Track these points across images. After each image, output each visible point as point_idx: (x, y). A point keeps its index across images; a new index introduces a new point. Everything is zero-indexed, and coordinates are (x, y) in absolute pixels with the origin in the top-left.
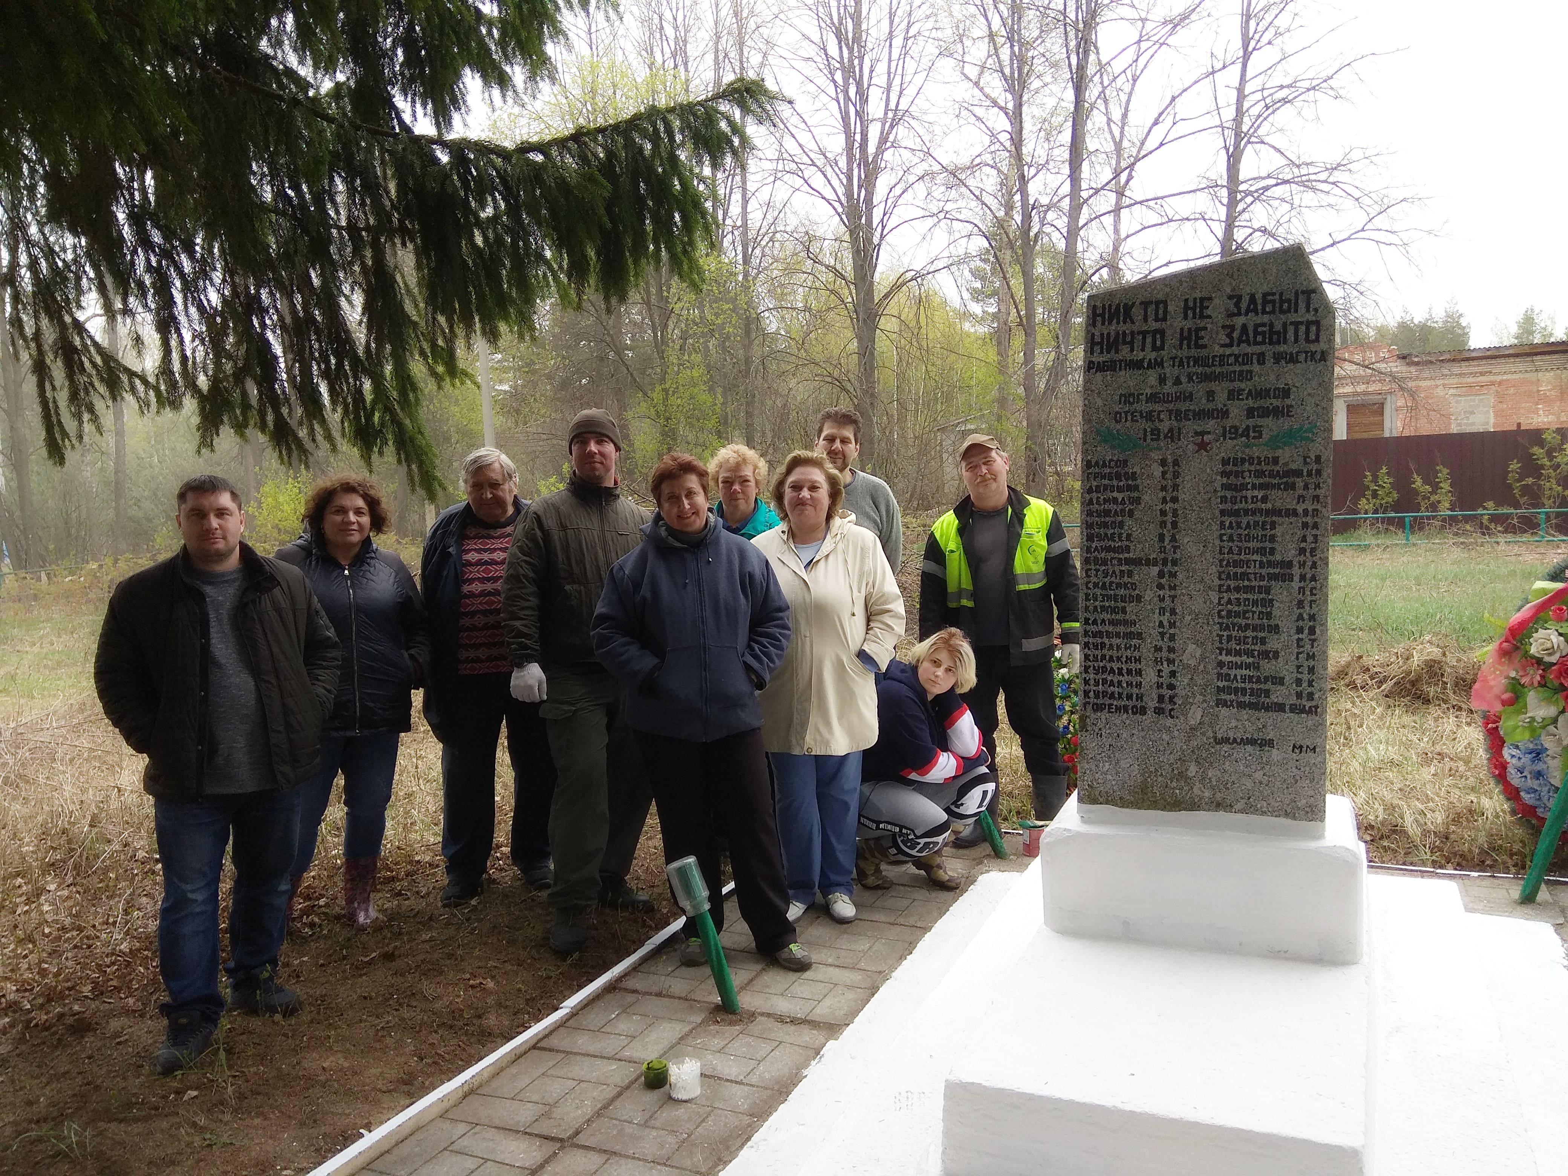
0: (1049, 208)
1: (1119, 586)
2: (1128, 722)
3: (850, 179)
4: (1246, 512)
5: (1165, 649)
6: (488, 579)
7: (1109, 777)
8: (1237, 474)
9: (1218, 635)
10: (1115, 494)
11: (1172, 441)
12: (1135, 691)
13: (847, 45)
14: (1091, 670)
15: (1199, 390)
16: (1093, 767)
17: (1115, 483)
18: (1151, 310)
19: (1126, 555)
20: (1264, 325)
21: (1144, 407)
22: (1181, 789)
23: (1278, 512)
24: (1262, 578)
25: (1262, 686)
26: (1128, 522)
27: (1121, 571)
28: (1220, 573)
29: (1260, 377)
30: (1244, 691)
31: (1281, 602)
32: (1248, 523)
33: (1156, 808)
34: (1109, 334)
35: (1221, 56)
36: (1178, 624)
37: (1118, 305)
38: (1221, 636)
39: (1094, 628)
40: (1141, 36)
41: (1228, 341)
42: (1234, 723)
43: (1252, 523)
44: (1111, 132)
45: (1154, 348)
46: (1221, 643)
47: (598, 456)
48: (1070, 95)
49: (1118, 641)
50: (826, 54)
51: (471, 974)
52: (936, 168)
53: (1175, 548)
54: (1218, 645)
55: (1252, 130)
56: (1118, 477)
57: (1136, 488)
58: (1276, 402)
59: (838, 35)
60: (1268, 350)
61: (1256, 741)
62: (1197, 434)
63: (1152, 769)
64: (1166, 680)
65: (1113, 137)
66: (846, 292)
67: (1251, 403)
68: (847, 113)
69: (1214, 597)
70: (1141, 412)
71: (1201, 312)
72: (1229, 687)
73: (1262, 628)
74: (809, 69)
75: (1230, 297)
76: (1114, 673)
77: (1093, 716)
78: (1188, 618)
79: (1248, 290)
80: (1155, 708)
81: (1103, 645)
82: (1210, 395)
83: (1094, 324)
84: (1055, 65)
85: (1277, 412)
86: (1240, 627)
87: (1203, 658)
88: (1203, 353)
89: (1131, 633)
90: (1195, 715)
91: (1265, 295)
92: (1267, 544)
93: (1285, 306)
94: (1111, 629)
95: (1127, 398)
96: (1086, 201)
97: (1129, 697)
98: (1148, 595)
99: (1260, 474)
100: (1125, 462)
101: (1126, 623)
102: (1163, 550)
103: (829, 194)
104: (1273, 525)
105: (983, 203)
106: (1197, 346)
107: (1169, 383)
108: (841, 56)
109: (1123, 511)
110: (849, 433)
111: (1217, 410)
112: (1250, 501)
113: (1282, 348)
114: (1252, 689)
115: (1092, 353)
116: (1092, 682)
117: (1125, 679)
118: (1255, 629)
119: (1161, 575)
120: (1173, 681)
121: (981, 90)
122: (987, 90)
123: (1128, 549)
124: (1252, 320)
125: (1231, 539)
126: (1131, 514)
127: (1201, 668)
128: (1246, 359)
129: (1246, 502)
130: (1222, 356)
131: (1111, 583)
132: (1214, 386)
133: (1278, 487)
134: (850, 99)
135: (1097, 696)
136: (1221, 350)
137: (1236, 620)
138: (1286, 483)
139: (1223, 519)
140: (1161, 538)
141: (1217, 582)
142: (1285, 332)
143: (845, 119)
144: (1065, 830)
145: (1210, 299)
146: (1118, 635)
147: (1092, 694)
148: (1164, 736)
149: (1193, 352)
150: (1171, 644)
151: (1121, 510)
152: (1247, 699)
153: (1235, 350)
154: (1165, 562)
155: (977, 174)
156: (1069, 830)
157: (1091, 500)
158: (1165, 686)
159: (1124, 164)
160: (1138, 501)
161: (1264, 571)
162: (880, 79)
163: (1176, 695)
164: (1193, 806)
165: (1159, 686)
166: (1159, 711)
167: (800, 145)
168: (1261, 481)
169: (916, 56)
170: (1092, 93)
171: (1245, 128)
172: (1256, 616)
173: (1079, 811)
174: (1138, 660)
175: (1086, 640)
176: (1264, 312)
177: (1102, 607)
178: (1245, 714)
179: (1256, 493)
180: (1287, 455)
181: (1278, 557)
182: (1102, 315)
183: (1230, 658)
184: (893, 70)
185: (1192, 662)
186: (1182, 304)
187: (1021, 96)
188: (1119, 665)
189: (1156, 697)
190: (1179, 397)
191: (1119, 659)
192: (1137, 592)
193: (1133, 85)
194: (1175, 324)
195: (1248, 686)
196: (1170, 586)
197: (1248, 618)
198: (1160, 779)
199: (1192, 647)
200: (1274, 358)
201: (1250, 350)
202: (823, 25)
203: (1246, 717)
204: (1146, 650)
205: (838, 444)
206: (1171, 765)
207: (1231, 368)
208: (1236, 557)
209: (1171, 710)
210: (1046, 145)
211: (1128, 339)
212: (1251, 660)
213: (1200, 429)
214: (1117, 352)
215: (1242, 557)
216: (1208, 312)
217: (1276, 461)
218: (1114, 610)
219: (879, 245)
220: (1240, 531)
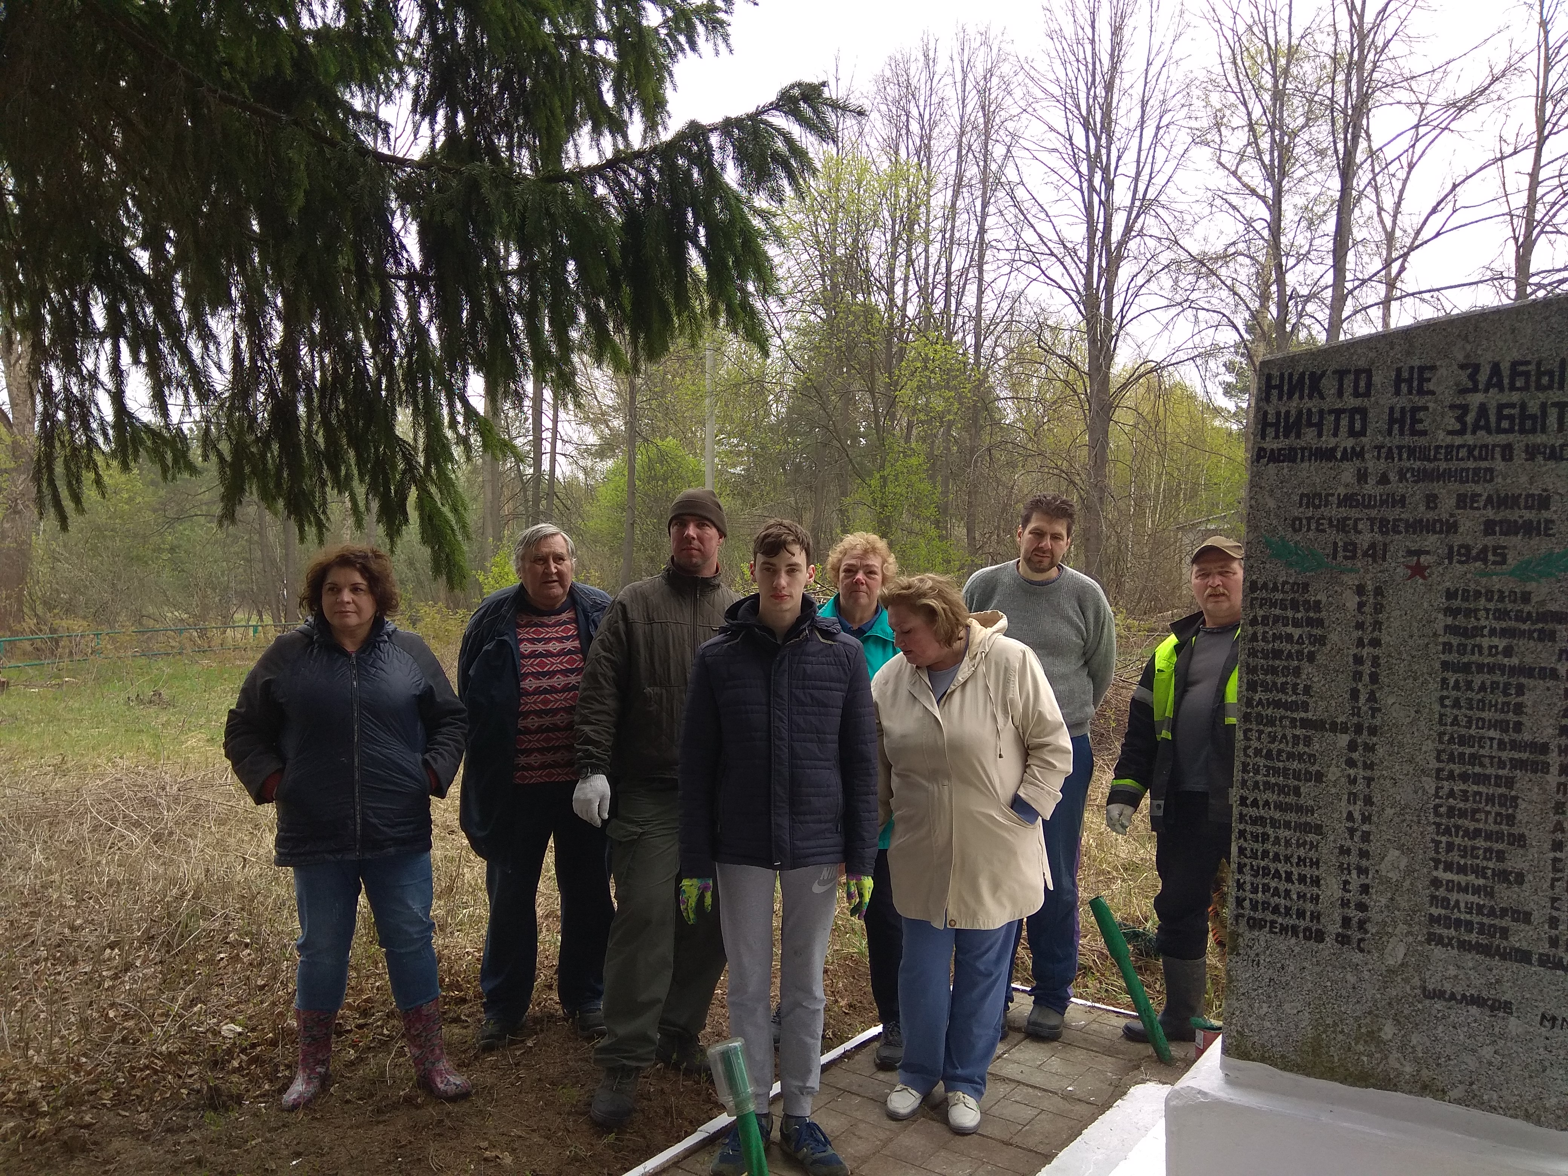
0: (1308, 299)
1: (1291, 756)
2: (1297, 949)
3: (1089, 266)
4: (1480, 667)
5: (1354, 852)
6: (544, 674)
7: (1267, 1024)
8: (1468, 613)
9: (1433, 841)
10: (1290, 629)
11: (1374, 561)
12: (1309, 907)
13: (1095, 135)
14: (1247, 869)
15: (1416, 492)
16: (1245, 1007)
17: (1290, 613)
18: (1349, 382)
19: (1303, 715)
20: (1512, 406)
21: (1334, 512)
22: (1370, 1056)
23: (1529, 672)
24: (1502, 764)
25: (1497, 922)
26: (1307, 669)
27: (1295, 737)
28: (1439, 753)
29: (1505, 479)
30: (1469, 926)
31: (1530, 802)
32: (1483, 683)
33: (1332, 1078)
34: (1288, 413)
35: (1511, 139)
36: (1375, 819)
37: (1302, 375)
38: (1437, 843)
39: (1253, 812)
40: (1420, 121)
41: (1458, 426)
42: (1452, 971)
43: (1488, 683)
44: (1382, 221)
45: (1352, 433)
46: (1437, 852)
47: (696, 542)
48: (1335, 183)
49: (1287, 833)
50: (1072, 144)
51: (490, 1142)
52: (1184, 256)
53: (1374, 711)
54: (1433, 854)
55: (1547, 218)
56: (1295, 606)
57: (1320, 623)
58: (1528, 515)
59: (1086, 126)
60: (1518, 441)
61: (1485, 1001)
62: (1410, 553)
63: (1329, 1021)
64: (1353, 896)
65: (1384, 227)
66: (1080, 383)
67: (1490, 513)
68: (1091, 202)
69: (1430, 785)
70: (1330, 519)
71: (1420, 385)
72: (1447, 918)
73: (1499, 837)
74: (1054, 160)
75: (1462, 367)
76: (1280, 878)
77: (1248, 935)
78: (1389, 812)
79: (1489, 356)
80: (1338, 935)
81: (1265, 837)
82: (1431, 500)
83: (1267, 400)
84: (1322, 153)
85: (1529, 529)
86: (1466, 833)
87: (1409, 871)
88: (1422, 441)
89: (1307, 824)
90: (1396, 953)
91: (1514, 364)
92: (1511, 717)
93: (1545, 380)
94: (1277, 815)
95: (1312, 499)
96: (1351, 292)
97: (1301, 914)
98: (1333, 773)
99: (1501, 615)
100: (1306, 586)
101: (1299, 809)
102: (1356, 712)
103: (1067, 283)
104: (1520, 690)
105: (1235, 294)
106: (1414, 433)
107: (1372, 481)
108: (1088, 146)
109: (1300, 653)
110: (1061, 529)
111: (1440, 521)
112: (1486, 652)
113: (1539, 439)
114: (1482, 925)
115: (1263, 437)
116: (1248, 887)
117: (1295, 888)
118: (1489, 837)
119: (1352, 746)
120: (1365, 899)
121: (1239, 179)
122: (1246, 179)
123: (1305, 707)
124: (1494, 398)
125: (1456, 704)
126: (1311, 657)
127: (1407, 884)
128: (1486, 452)
129: (1481, 653)
130: (1449, 447)
131: (1280, 752)
132: (1437, 487)
133: (1529, 635)
134: (1095, 190)
135: (1254, 907)
136: (1449, 439)
137: (1460, 822)
138: (1541, 631)
139: (1446, 674)
140: (1355, 694)
141: (1434, 764)
142: (1544, 414)
143: (1089, 209)
144: (1200, 1092)
145: (1433, 368)
146: (1287, 825)
147: (1247, 903)
148: (1349, 977)
149: (1407, 440)
150: (1364, 846)
151: (1297, 652)
152: (1473, 937)
153: (1469, 439)
154: (1359, 729)
155: (1231, 264)
156: (1205, 1094)
157: (1255, 635)
158: (1352, 905)
159: (1394, 255)
160: (1321, 641)
161: (1505, 755)
162: (1128, 167)
163: (1368, 920)
164: (1387, 1083)
165: (1345, 904)
166: (1343, 940)
167: (1039, 235)
168: (1504, 625)
169: (1167, 144)
170: (1362, 178)
171: (1538, 216)
172: (1491, 819)
173: (1223, 1066)
174: (1316, 864)
175: (1242, 827)
176: (1513, 388)
177: (1266, 783)
178: (1470, 959)
179: (1496, 641)
180: (1545, 590)
181: (1527, 737)
182: (1280, 387)
183: (1449, 876)
184: (1142, 159)
185: (1394, 876)
186: (1393, 374)
187: (1280, 183)
188: (1288, 867)
189: (1339, 920)
190: (1387, 501)
191: (1287, 859)
192: (1316, 767)
193: (1409, 173)
194: (1381, 402)
195: (1476, 919)
196: (1365, 763)
197: (1478, 821)
198: (1340, 1037)
199: (1394, 853)
200: (1527, 451)
201: (1490, 440)
202: (1070, 115)
203: (1470, 965)
204: (1327, 850)
205: (1047, 542)
206: (1357, 1019)
207: (1462, 465)
208: (1463, 731)
209: (1361, 940)
210: (1309, 235)
211: (1315, 419)
212: (1481, 882)
213: (1414, 547)
214: (1298, 436)
215: (1473, 731)
216: (1431, 386)
217: (1526, 597)
218: (1282, 790)
219: (1117, 335)
220: (1469, 694)
